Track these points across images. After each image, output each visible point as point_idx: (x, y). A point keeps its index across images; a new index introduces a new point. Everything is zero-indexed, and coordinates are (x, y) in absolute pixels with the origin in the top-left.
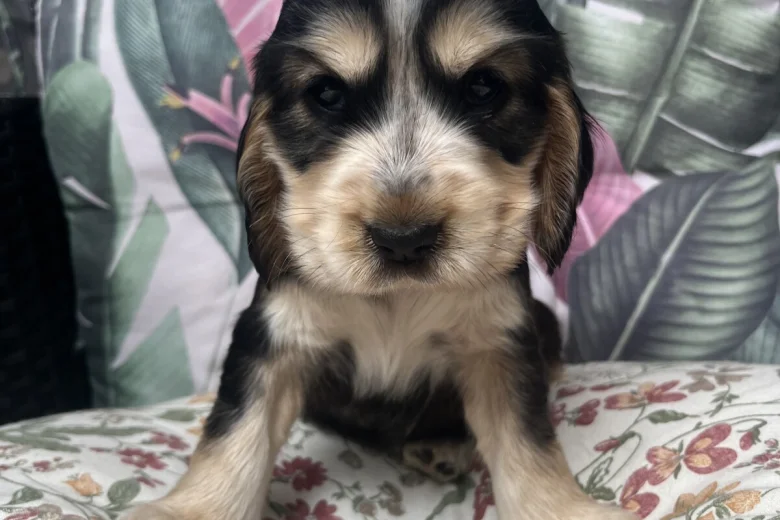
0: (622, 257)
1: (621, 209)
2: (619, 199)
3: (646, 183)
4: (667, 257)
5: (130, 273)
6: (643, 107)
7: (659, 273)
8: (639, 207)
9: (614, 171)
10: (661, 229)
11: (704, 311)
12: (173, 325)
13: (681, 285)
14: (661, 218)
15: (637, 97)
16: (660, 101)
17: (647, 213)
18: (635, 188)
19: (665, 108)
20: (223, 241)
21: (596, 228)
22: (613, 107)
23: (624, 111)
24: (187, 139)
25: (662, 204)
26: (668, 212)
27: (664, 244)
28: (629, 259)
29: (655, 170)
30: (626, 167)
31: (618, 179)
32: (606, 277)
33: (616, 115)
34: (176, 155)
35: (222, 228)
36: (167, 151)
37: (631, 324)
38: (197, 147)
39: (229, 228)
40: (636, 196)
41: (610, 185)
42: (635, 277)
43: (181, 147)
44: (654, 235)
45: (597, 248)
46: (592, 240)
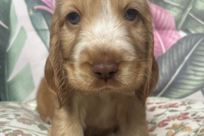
0: (173, 57)
1: (174, 42)
2: (174, 39)
3: (183, 34)
4: (187, 58)
5: (14, 51)
6: (184, 10)
7: (184, 63)
8: (180, 42)
9: (173, 30)
10: (186, 49)
11: (195, 75)
12: (28, 68)
13: (190, 67)
14: (186, 46)
15: (182, 7)
16: (189, 9)
17: (182, 44)
18: (179, 36)
19: (191, 11)
20: (45, 42)
21: (166, 47)
22: (175, 9)
23: (178, 11)
24: (36, 7)
25: (187, 42)
26: (189, 44)
27: (186, 54)
28: (175, 58)
29: (186, 31)
30: (177, 29)
31: (174, 32)
32: (167, 63)
33: (176, 12)
34: (31, 13)
35: (44, 38)
36: (29, 11)
37: (173, 78)
38: (39, 10)
39: (47, 38)
40: (179, 38)
41: (171, 34)
42: (176, 63)
43: (33, 10)
44: (184, 51)
45: (166, 54)
46: (164, 51)
